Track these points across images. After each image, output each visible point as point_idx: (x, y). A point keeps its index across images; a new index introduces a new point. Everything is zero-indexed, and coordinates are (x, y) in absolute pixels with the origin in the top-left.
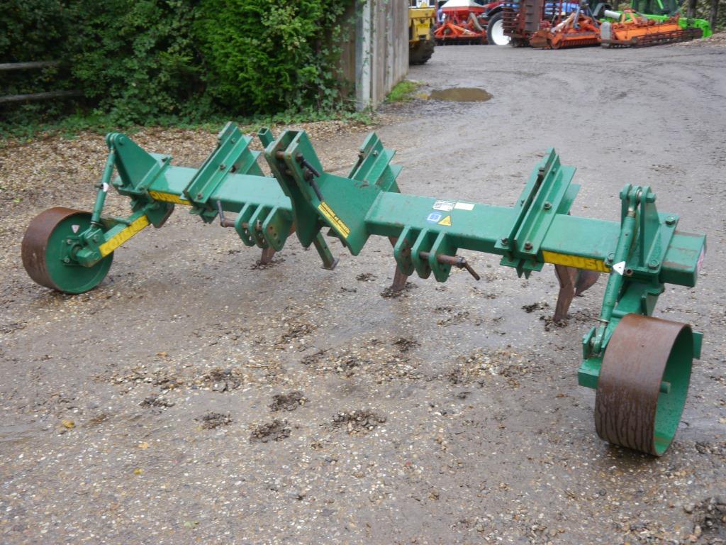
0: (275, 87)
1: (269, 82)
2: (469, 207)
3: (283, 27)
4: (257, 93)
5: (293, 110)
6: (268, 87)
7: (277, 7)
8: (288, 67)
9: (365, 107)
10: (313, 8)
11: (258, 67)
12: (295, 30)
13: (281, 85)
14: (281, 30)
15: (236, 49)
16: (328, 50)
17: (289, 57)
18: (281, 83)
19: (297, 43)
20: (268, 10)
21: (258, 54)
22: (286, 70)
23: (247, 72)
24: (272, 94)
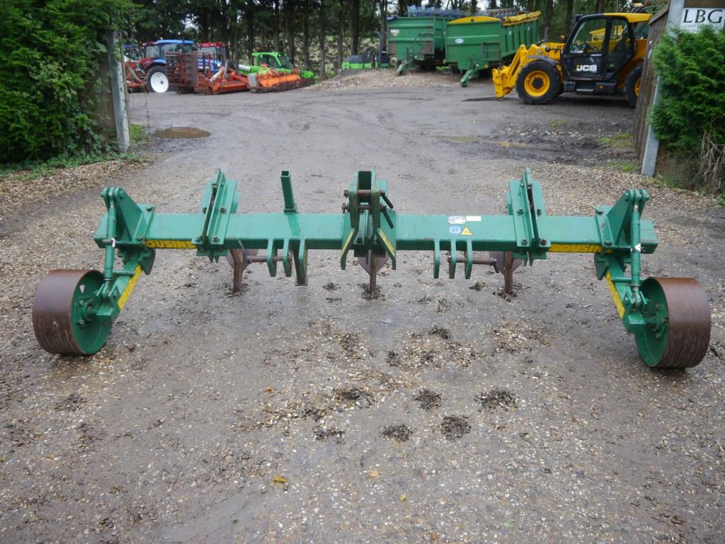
0: (46, 135)
1: (41, 131)
2: (478, 219)
3: (54, 80)
4: (30, 141)
5: (66, 154)
6: (40, 135)
7: (44, 62)
8: (59, 116)
9: (127, 147)
10: (80, 63)
11: (30, 118)
12: (66, 83)
13: (54, 133)
14: (51, 83)
15: (5, 102)
16: (93, 100)
17: (61, 108)
18: (52, 131)
19: (69, 95)
20: (37, 65)
21: (29, 106)
22: (59, 119)
23: (18, 122)
24: (45, 141)
